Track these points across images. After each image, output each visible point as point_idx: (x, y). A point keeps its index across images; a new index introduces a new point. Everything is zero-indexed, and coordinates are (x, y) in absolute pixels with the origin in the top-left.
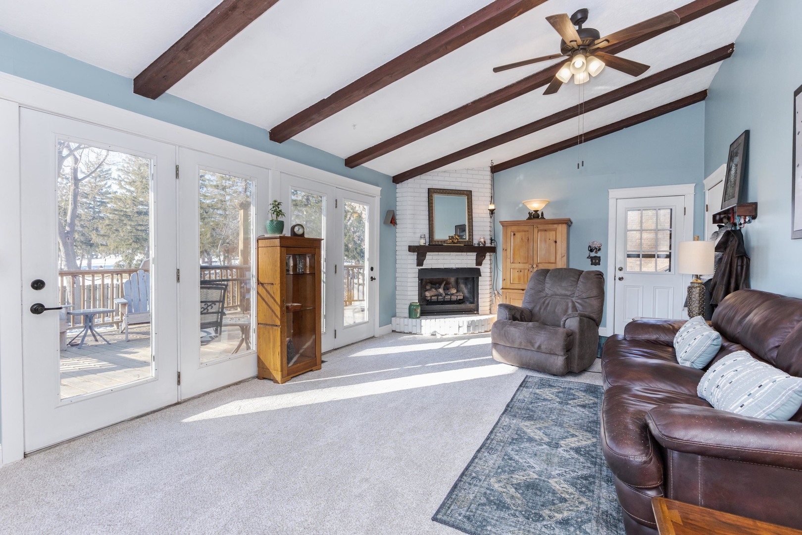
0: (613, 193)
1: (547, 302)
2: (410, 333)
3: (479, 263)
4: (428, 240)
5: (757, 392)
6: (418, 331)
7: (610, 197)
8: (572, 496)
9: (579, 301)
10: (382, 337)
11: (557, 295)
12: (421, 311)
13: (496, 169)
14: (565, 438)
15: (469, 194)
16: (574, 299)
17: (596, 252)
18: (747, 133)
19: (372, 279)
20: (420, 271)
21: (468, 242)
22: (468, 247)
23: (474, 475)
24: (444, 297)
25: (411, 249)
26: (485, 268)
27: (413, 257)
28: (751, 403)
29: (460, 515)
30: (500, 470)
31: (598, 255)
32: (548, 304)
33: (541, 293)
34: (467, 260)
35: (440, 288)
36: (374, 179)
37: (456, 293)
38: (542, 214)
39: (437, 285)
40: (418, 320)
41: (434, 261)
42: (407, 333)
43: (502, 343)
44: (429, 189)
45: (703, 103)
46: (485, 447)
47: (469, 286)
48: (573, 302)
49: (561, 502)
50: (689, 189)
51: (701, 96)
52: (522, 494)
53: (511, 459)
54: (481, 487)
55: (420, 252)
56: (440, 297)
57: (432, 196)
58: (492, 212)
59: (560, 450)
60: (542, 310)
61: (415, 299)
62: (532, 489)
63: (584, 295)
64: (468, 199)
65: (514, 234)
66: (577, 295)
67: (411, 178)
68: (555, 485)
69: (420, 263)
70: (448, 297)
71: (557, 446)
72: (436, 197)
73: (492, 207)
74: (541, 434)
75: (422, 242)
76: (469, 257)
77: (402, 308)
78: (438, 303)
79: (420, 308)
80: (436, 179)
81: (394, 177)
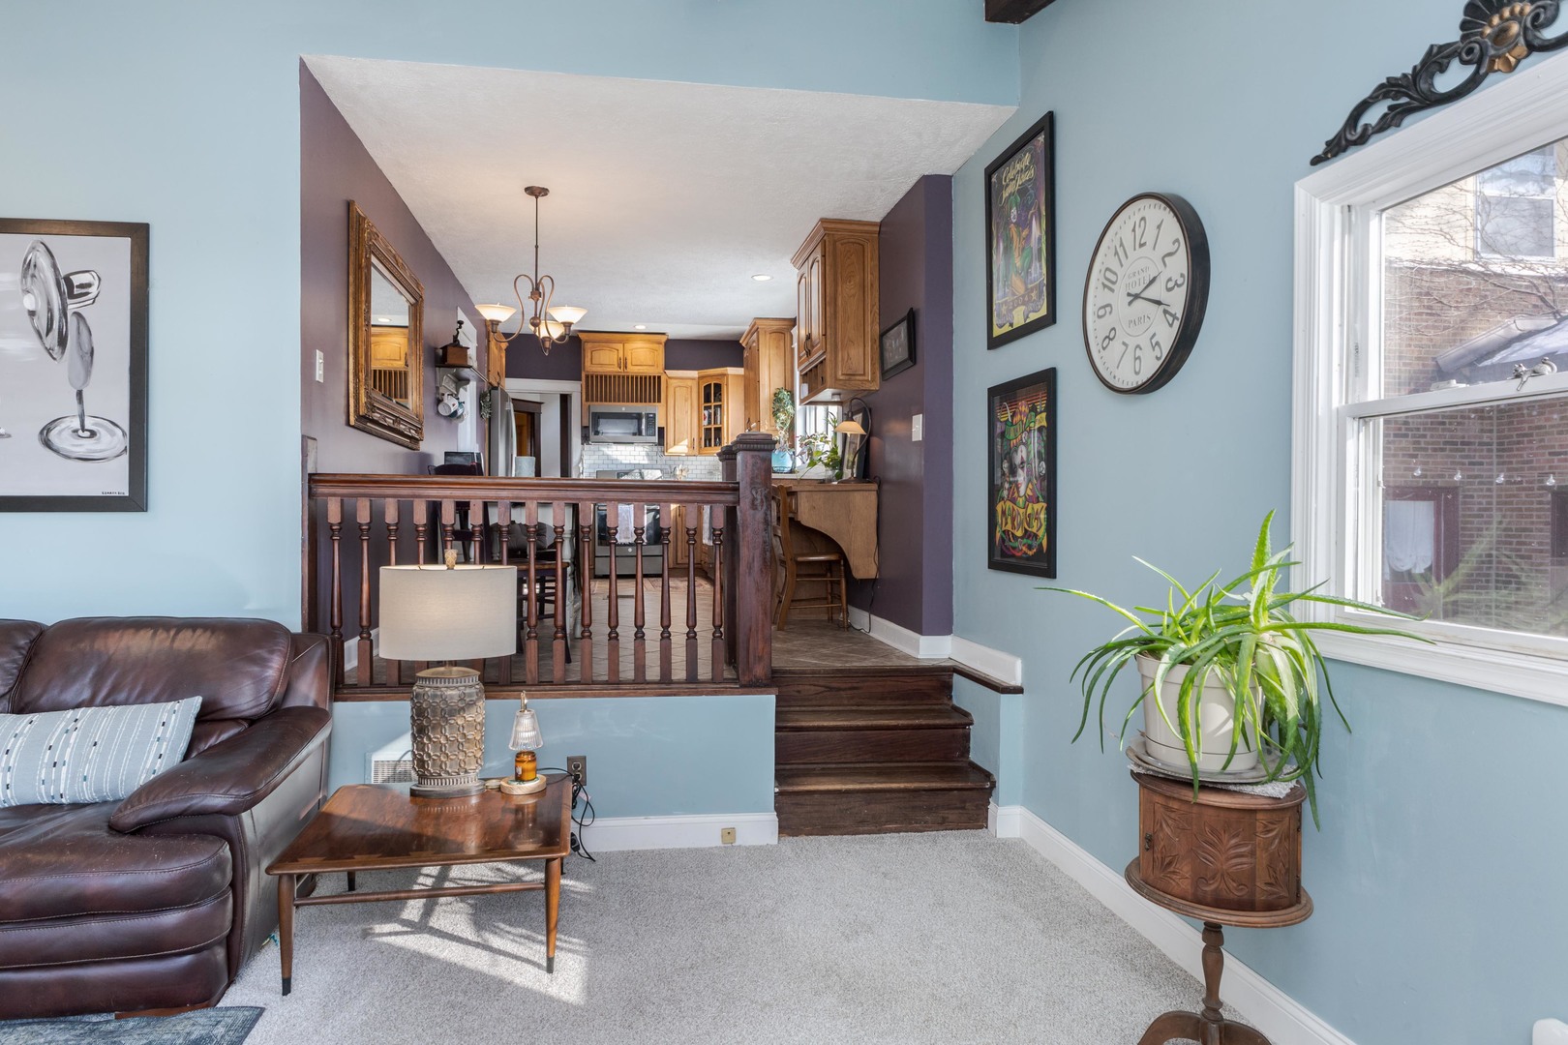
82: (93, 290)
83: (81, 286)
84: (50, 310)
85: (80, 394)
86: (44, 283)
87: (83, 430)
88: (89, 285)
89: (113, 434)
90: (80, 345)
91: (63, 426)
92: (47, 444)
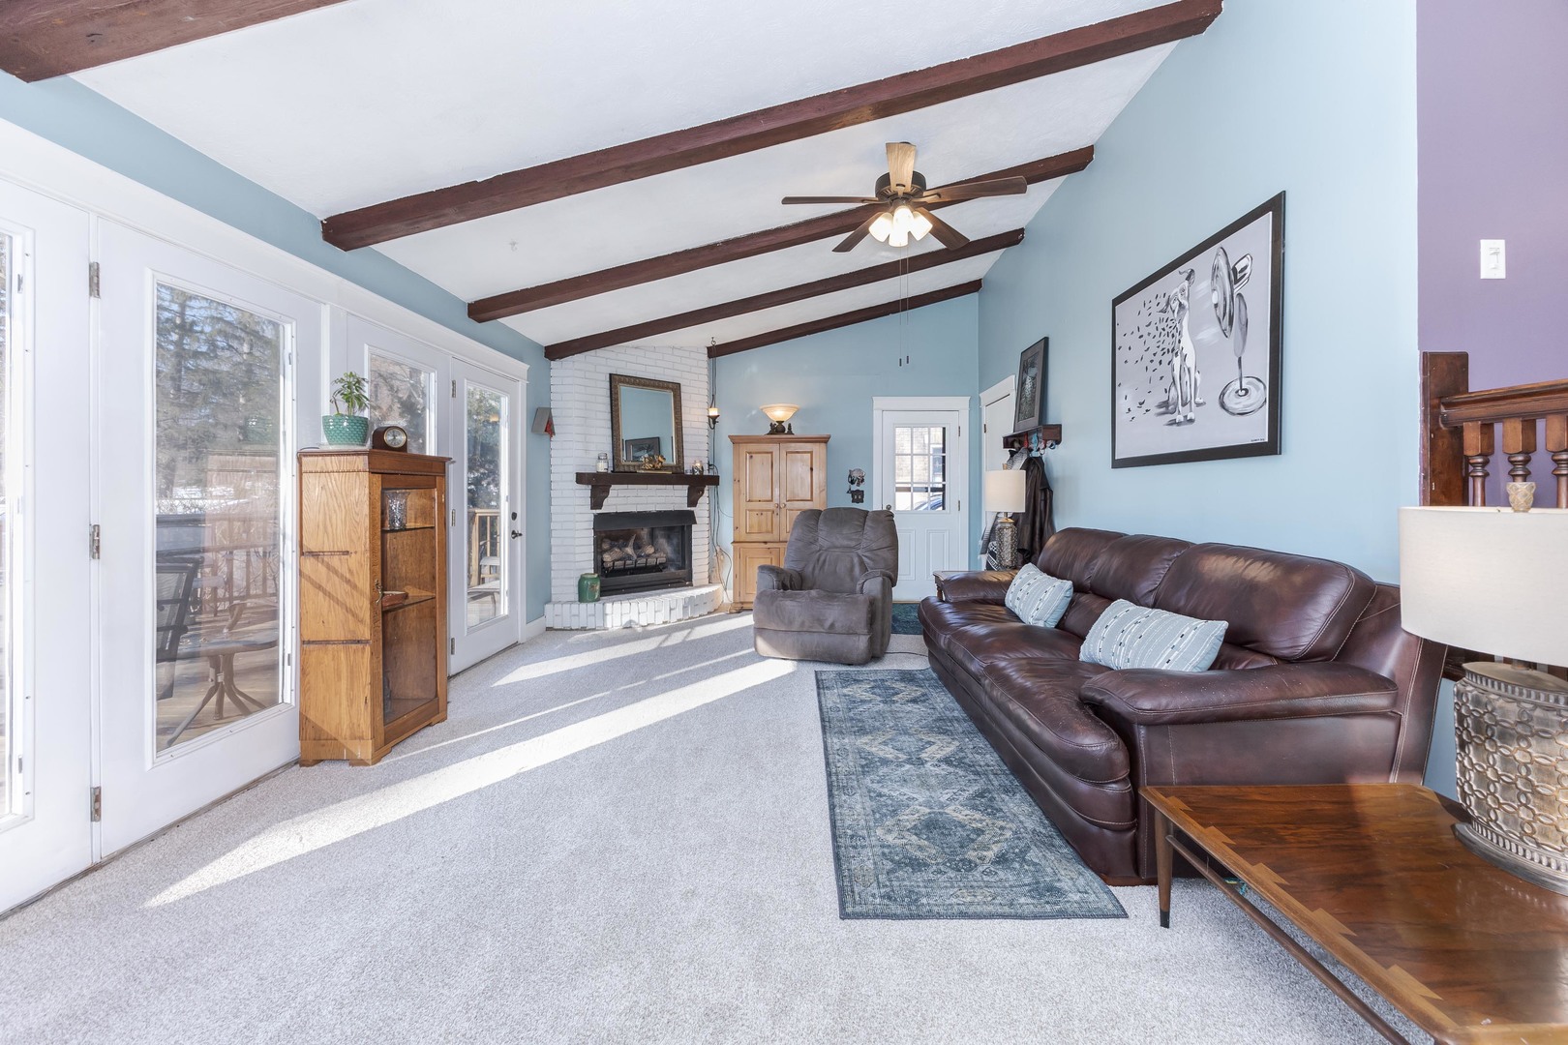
0: (879, 402)
1: (822, 559)
2: (584, 629)
3: (692, 502)
4: (611, 464)
5: (1180, 643)
6: (599, 624)
7: (874, 407)
8: (984, 823)
9: (867, 554)
10: (531, 642)
11: (837, 547)
12: (601, 587)
13: (715, 352)
14: (923, 749)
15: (675, 388)
16: (859, 552)
17: (858, 485)
18: (1046, 340)
19: (515, 534)
20: (597, 517)
21: (676, 467)
22: (676, 476)
23: (849, 832)
24: (636, 561)
25: (581, 478)
26: (701, 510)
27: (585, 492)
28: (1176, 657)
29: (873, 896)
30: (877, 816)
31: (860, 488)
32: (825, 561)
33: (813, 546)
34: (672, 498)
35: (626, 546)
36: (517, 348)
37: (655, 552)
38: (790, 426)
39: (621, 541)
40: (599, 605)
41: (623, 499)
42: (577, 630)
43: (773, 626)
44: (610, 375)
45: (975, 295)
46: (835, 788)
47: (675, 541)
48: (859, 556)
49: (979, 835)
50: (962, 403)
51: (974, 286)
52: (928, 839)
53: (880, 795)
54: (872, 847)
55: (598, 485)
56: (628, 562)
57: (616, 387)
58: (714, 420)
59: (928, 765)
60: (817, 571)
61: (589, 567)
62: (935, 828)
63: (874, 546)
64: (675, 396)
65: (751, 457)
66: (863, 545)
67: (580, 353)
68: (955, 814)
69: (596, 503)
70: (641, 562)
71: (921, 762)
72: (624, 390)
73: (713, 412)
74: (892, 751)
75: (602, 467)
76: (677, 493)
77: (564, 584)
78: (624, 571)
79: (599, 583)
80: (626, 359)
81: (547, 348)
82: (1248, 271)
83: (1243, 270)
84: (1225, 299)
85: (1240, 359)
86: (1222, 278)
87: (1242, 389)
88: (1246, 267)
89: (1258, 389)
90: (1240, 318)
91: (1231, 389)
92: (1223, 405)
